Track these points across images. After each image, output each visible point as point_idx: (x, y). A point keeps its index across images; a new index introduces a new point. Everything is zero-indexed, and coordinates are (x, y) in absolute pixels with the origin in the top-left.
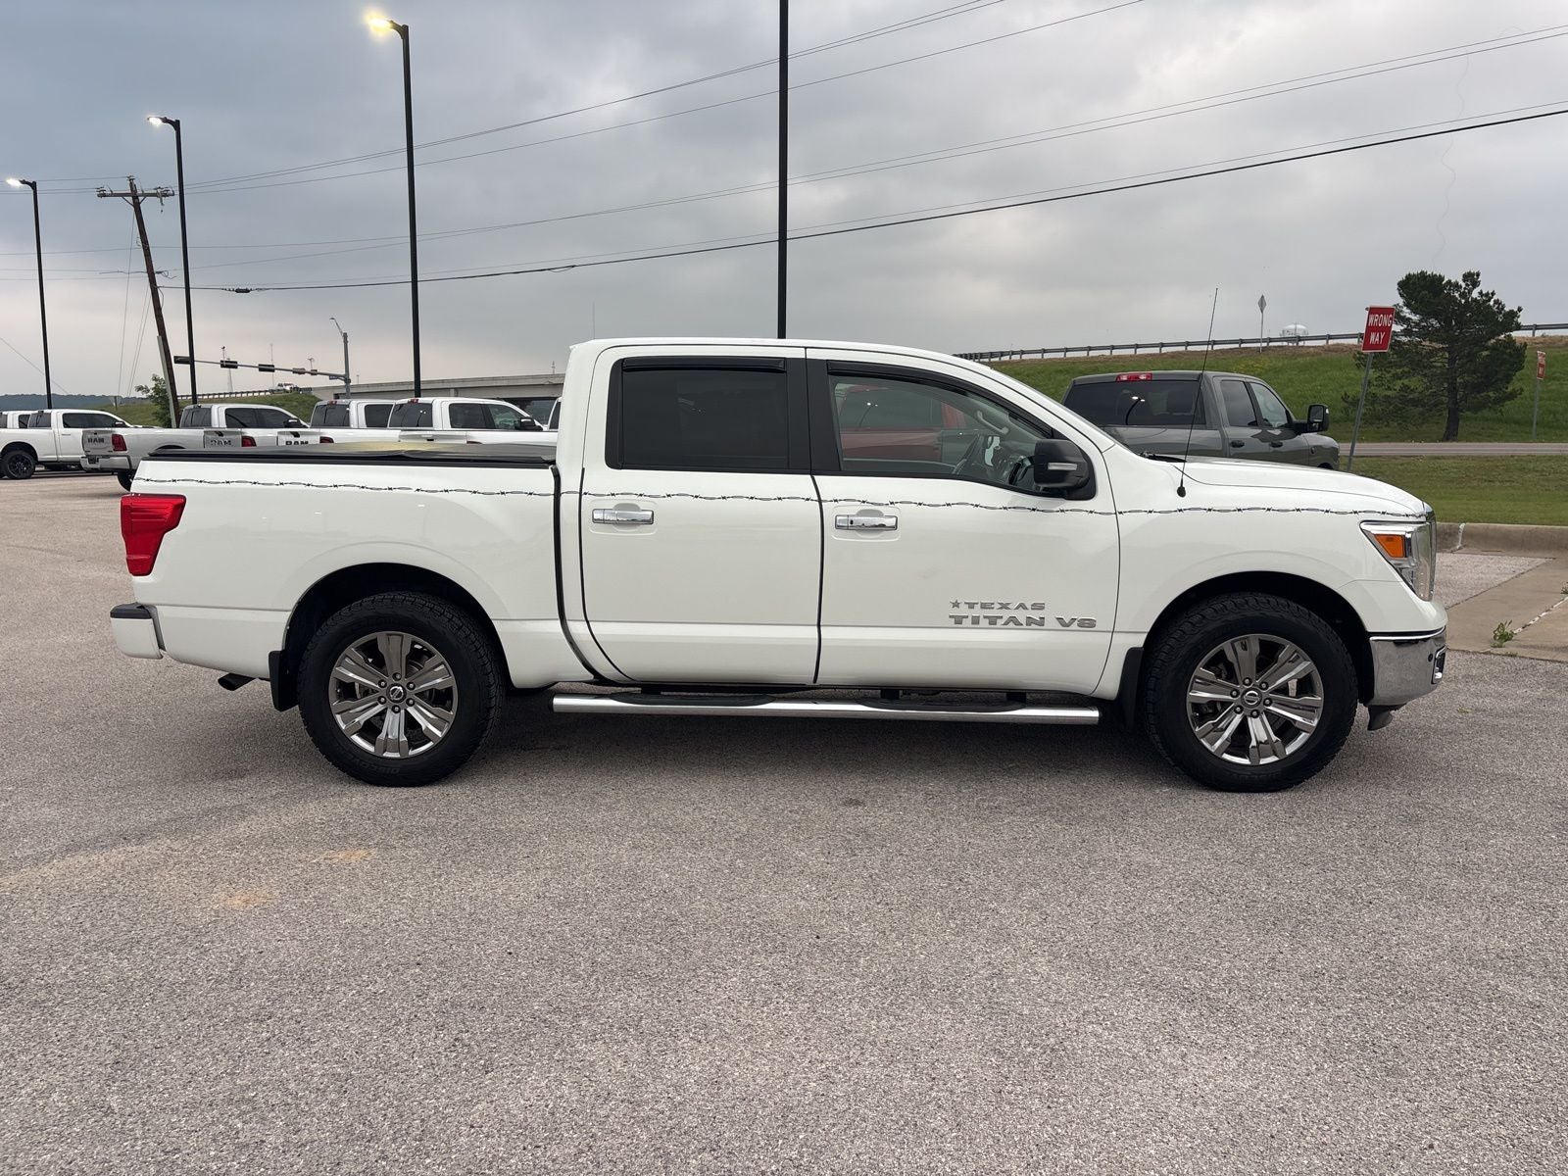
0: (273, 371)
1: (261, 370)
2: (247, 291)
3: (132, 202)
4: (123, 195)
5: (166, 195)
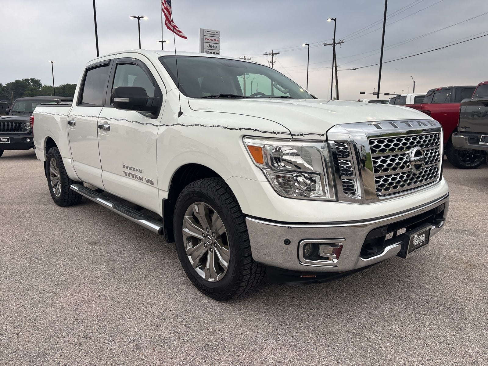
0: (389, 95)
1: (385, 95)
2: (355, 69)
3: (333, 46)
4: (330, 44)
5: (342, 43)
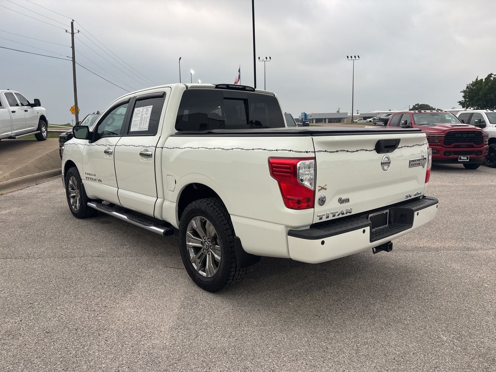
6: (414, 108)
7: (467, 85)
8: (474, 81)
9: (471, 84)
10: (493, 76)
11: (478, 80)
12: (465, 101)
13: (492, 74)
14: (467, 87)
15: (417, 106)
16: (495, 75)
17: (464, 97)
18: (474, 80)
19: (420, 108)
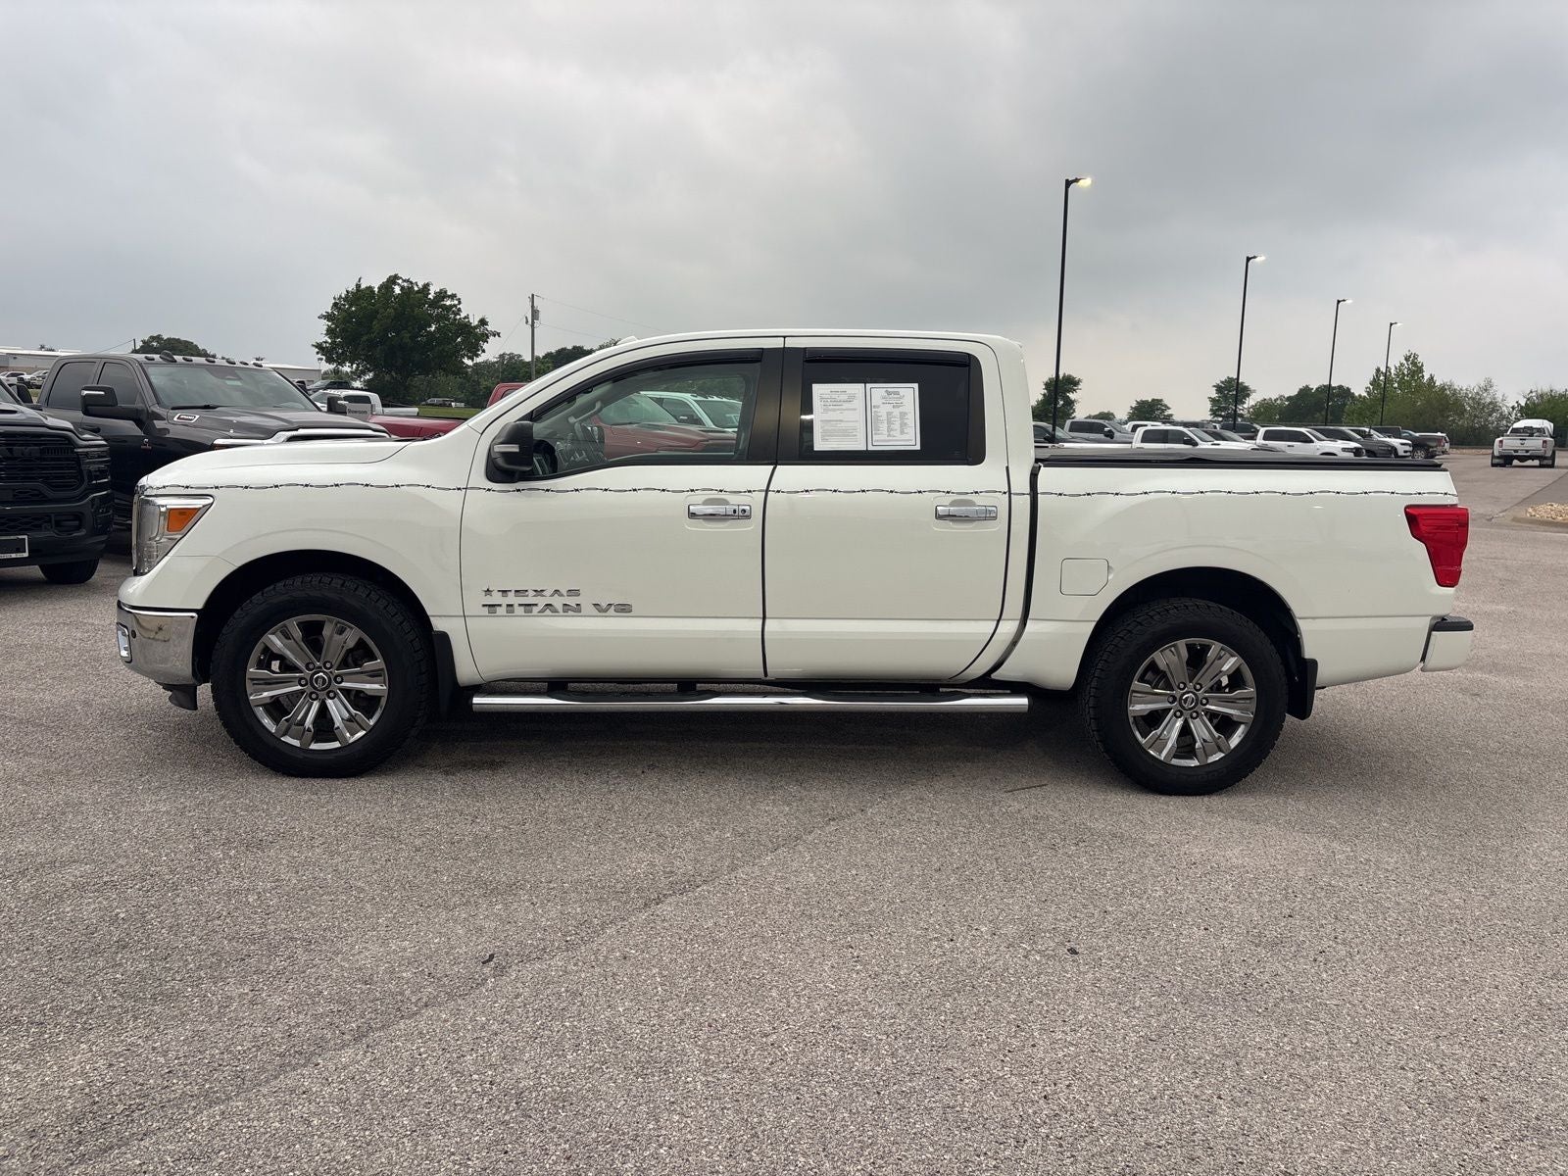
6: (146, 348)
7: (334, 298)
8: (350, 289)
9: (343, 296)
10: (400, 281)
11: (363, 287)
12: (333, 342)
13: (396, 277)
14: (335, 304)
15: (155, 344)
16: (404, 281)
17: (330, 332)
18: (352, 287)
19: (170, 349)
